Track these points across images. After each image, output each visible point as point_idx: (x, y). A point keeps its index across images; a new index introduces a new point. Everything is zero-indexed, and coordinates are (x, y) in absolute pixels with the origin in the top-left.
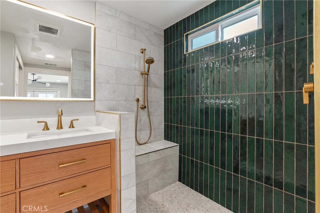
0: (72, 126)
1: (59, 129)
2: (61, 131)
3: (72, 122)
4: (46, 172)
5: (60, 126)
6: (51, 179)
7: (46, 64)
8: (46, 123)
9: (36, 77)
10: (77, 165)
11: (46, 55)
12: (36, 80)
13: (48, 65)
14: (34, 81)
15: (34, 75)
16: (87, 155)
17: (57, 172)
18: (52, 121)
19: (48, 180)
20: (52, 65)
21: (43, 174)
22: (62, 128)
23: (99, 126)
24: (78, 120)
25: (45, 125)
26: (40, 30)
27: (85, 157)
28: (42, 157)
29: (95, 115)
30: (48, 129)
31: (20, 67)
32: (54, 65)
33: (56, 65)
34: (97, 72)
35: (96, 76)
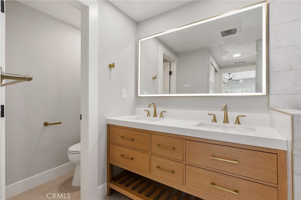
0: (238, 122)
1: (225, 123)
2: (227, 124)
3: (238, 118)
4: (201, 157)
5: (226, 121)
6: (205, 166)
7: (235, 63)
8: (215, 116)
9: (231, 76)
10: (229, 164)
11: (233, 55)
12: (231, 79)
13: (238, 64)
14: (230, 79)
15: (230, 74)
16: (240, 158)
17: (210, 161)
18: (220, 115)
19: (204, 165)
20: (241, 62)
21: (199, 158)
22: (228, 122)
23: (273, 127)
24: (245, 116)
25: (214, 118)
26: (223, 36)
27: (238, 159)
28: (198, 143)
29: (269, 114)
30: (216, 121)
31: (216, 71)
32: (243, 62)
33: (244, 62)
34: (271, 59)
35: (271, 64)
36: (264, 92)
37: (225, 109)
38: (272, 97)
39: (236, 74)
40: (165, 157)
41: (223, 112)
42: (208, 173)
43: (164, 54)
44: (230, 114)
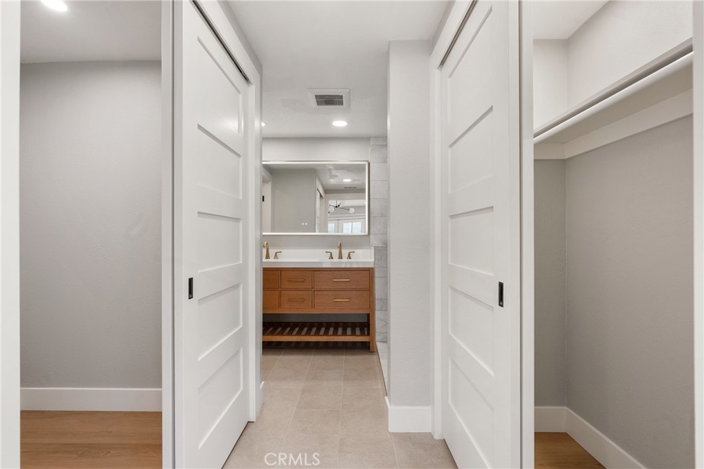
0: (349, 257)
2: (341, 260)
3: (350, 254)
4: (326, 282)
5: (340, 257)
8: (331, 253)
9: (339, 202)
10: (345, 282)
12: (339, 206)
14: (336, 207)
15: (337, 199)
17: (332, 284)
18: (335, 252)
19: (328, 288)
22: (342, 258)
24: (354, 252)
25: (330, 255)
28: (324, 272)
30: (332, 258)
31: (321, 196)
34: (371, 207)
35: (371, 210)
36: (367, 233)
37: (340, 247)
38: (371, 236)
39: (347, 201)
40: (296, 290)
41: (338, 250)
42: (331, 293)
43: (263, 176)
44: (343, 251)
